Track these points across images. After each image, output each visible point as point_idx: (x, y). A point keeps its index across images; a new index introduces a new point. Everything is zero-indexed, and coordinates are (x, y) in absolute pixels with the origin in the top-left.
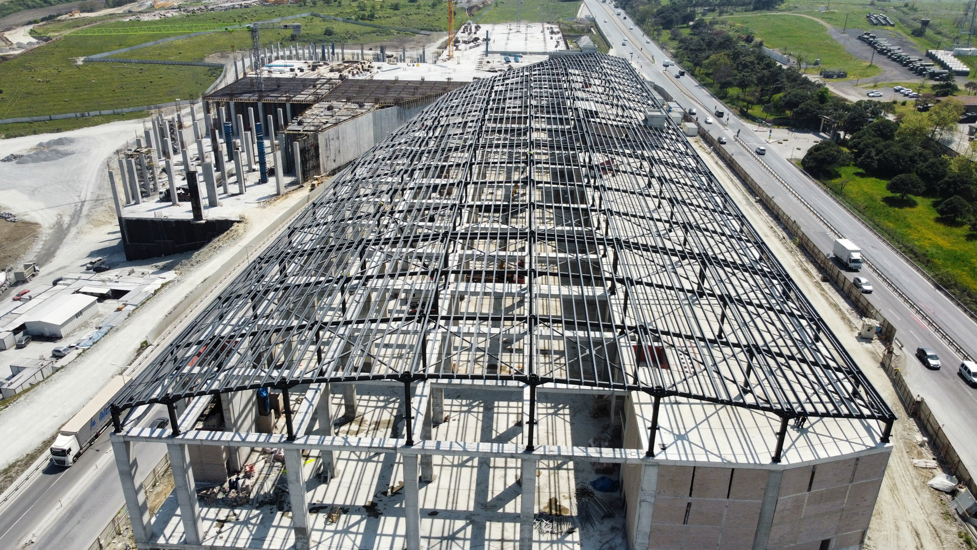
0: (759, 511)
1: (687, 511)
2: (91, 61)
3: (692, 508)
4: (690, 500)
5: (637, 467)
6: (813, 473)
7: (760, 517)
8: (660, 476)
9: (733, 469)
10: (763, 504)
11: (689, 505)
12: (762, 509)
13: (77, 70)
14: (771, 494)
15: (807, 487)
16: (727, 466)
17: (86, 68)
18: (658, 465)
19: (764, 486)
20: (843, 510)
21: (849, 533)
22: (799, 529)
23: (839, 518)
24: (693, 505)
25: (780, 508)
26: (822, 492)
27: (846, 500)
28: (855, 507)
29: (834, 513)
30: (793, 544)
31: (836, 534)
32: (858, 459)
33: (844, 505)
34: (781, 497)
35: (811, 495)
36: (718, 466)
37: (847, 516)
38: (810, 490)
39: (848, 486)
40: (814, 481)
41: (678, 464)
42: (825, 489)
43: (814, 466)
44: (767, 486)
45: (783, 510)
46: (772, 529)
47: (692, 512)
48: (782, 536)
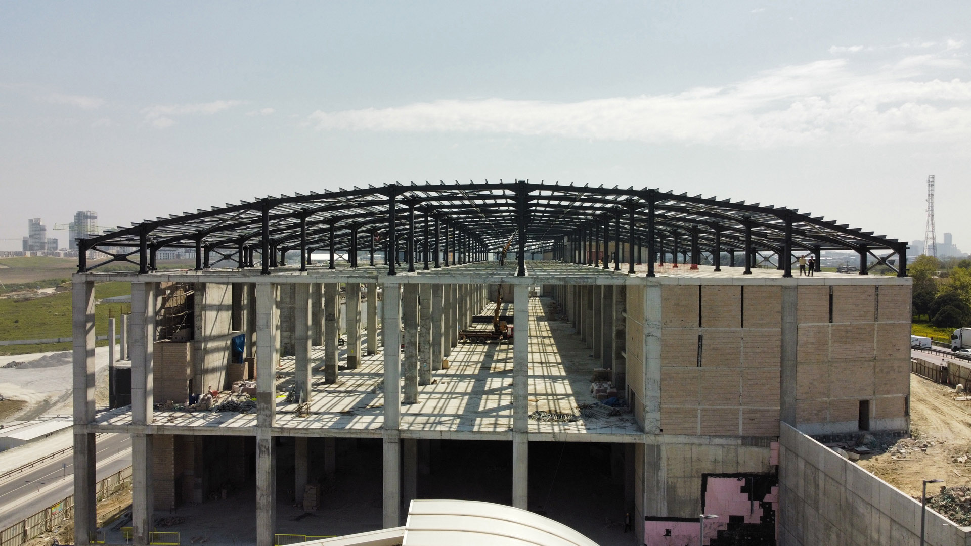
0: (779, 343)
1: (700, 347)
3: (705, 342)
4: (700, 331)
5: (639, 289)
6: (831, 297)
7: (782, 352)
8: (664, 300)
9: (742, 287)
10: (782, 333)
11: (700, 338)
12: (782, 340)
14: (789, 319)
15: (828, 316)
16: (736, 283)
18: (660, 285)
19: (779, 308)
20: (875, 359)
21: (889, 396)
22: (829, 376)
23: (873, 370)
24: (705, 338)
25: (802, 339)
26: (845, 325)
27: (875, 345)
28: (889, 357)
29: (866, 361)
30: (826, 399)
31: (874, 394)
32: (877, 288)
33: (875, 352)
34: (801, 325)
35: (834, 328)
36: (725, 283)
37: (882, 370)
38: (831, 320)
39: (874, 325)
40: (834, 308)
41: (682, 283)
42: (848, 323)
43: (830, 287)
44: (783, 308)
45: (806, 344)
46: (798, 369)
47: (704, 349)
48: (811, 383)
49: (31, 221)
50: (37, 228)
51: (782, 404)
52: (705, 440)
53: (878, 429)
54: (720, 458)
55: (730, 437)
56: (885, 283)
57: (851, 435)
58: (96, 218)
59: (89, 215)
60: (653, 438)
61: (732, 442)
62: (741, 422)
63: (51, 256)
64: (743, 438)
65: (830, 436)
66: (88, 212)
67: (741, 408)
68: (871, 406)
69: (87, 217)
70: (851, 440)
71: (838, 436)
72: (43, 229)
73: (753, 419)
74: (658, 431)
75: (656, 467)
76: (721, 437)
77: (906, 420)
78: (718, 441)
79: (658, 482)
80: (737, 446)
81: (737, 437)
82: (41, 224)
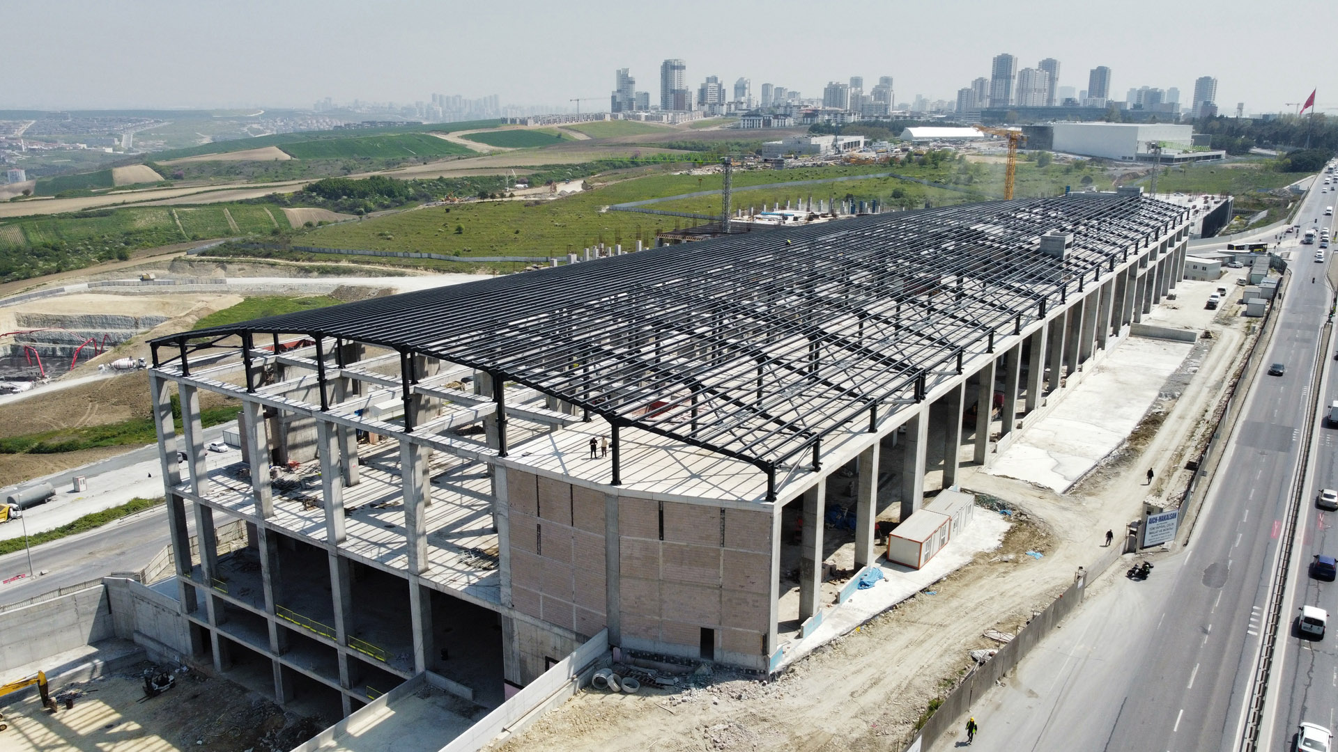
0: (603, 550)
1: (539, 536)
2: (615, 210)
3: (543, 532)
4: (540, 520)
6: (661, 513)
7: (607, 561)
8: (509, 482)
9: (572, 486)
10: (606, 541)
11: (539, 527)
12: (606, 548)
13: (597, 217)
14: (612, 529)
15: (658, 532)
17: (608, 216)
18: (505, 467)
19: (603, 515)
20: (721, 587)
21: (741, 629)
22: (661, 595)
23: (718, 599)
24: (542, 528)
25: (625, 551)
26: (681, 546)
27: (721, 572)
28: (740, 589)
29: (709, 587)
30: (657, 618)
31: (720, 624)
32: (723, 511)
33: (721, 580)
34: (624, 537)
35: (666, 546)
36: (557, 478)
37: (730, 600)
38: (661, 536)
39: (719, 550)
40: (665, 526)
41: (522, 469)
42: (684, 544)
43: (660, 502)
44: (606, 516)
45: (630, 557)
46: (621, 581)
47: (543, 539)
48: (639, 598)
49: (619, 72)
50: (625, 81)
51: (608, 612)
52: (546, 626)
53: (724, 661)
54: (559, 646)
55: (566, 629)
56: (735, 507)
57: (690, 661)
58: (684, 68)
59: (676, 64)
60: (507, 610)
61: (567, 634)
62: (575, 619)
63: (632, 120)
64: (577, 634)
65: (663, 656)
66: (675, 60)
67: (575, 605)
68: (715, 636)
69: (674, 68)
70: (690, 665)
71: (673, 658)
72: (632, 82)
73: (584, 619)
74: (510, 606)
75: (511, 638)
76: (559, 627)
77: (765, 660)
78: (556, 630)
79: (513, 653)
80: (572, 640)
81: (572, 631)
82: (629, 76)
